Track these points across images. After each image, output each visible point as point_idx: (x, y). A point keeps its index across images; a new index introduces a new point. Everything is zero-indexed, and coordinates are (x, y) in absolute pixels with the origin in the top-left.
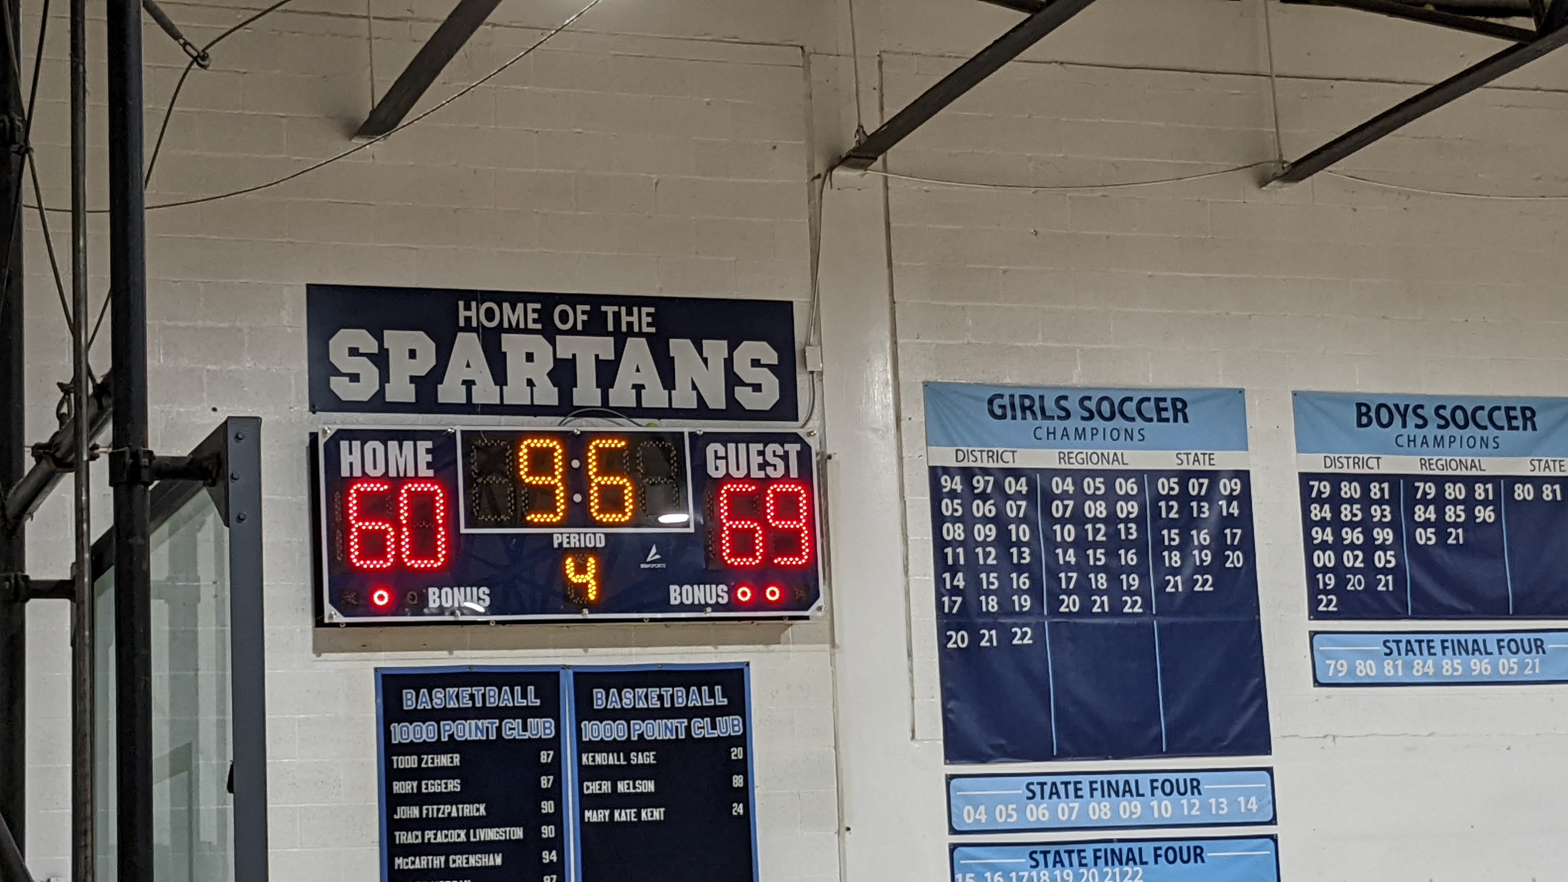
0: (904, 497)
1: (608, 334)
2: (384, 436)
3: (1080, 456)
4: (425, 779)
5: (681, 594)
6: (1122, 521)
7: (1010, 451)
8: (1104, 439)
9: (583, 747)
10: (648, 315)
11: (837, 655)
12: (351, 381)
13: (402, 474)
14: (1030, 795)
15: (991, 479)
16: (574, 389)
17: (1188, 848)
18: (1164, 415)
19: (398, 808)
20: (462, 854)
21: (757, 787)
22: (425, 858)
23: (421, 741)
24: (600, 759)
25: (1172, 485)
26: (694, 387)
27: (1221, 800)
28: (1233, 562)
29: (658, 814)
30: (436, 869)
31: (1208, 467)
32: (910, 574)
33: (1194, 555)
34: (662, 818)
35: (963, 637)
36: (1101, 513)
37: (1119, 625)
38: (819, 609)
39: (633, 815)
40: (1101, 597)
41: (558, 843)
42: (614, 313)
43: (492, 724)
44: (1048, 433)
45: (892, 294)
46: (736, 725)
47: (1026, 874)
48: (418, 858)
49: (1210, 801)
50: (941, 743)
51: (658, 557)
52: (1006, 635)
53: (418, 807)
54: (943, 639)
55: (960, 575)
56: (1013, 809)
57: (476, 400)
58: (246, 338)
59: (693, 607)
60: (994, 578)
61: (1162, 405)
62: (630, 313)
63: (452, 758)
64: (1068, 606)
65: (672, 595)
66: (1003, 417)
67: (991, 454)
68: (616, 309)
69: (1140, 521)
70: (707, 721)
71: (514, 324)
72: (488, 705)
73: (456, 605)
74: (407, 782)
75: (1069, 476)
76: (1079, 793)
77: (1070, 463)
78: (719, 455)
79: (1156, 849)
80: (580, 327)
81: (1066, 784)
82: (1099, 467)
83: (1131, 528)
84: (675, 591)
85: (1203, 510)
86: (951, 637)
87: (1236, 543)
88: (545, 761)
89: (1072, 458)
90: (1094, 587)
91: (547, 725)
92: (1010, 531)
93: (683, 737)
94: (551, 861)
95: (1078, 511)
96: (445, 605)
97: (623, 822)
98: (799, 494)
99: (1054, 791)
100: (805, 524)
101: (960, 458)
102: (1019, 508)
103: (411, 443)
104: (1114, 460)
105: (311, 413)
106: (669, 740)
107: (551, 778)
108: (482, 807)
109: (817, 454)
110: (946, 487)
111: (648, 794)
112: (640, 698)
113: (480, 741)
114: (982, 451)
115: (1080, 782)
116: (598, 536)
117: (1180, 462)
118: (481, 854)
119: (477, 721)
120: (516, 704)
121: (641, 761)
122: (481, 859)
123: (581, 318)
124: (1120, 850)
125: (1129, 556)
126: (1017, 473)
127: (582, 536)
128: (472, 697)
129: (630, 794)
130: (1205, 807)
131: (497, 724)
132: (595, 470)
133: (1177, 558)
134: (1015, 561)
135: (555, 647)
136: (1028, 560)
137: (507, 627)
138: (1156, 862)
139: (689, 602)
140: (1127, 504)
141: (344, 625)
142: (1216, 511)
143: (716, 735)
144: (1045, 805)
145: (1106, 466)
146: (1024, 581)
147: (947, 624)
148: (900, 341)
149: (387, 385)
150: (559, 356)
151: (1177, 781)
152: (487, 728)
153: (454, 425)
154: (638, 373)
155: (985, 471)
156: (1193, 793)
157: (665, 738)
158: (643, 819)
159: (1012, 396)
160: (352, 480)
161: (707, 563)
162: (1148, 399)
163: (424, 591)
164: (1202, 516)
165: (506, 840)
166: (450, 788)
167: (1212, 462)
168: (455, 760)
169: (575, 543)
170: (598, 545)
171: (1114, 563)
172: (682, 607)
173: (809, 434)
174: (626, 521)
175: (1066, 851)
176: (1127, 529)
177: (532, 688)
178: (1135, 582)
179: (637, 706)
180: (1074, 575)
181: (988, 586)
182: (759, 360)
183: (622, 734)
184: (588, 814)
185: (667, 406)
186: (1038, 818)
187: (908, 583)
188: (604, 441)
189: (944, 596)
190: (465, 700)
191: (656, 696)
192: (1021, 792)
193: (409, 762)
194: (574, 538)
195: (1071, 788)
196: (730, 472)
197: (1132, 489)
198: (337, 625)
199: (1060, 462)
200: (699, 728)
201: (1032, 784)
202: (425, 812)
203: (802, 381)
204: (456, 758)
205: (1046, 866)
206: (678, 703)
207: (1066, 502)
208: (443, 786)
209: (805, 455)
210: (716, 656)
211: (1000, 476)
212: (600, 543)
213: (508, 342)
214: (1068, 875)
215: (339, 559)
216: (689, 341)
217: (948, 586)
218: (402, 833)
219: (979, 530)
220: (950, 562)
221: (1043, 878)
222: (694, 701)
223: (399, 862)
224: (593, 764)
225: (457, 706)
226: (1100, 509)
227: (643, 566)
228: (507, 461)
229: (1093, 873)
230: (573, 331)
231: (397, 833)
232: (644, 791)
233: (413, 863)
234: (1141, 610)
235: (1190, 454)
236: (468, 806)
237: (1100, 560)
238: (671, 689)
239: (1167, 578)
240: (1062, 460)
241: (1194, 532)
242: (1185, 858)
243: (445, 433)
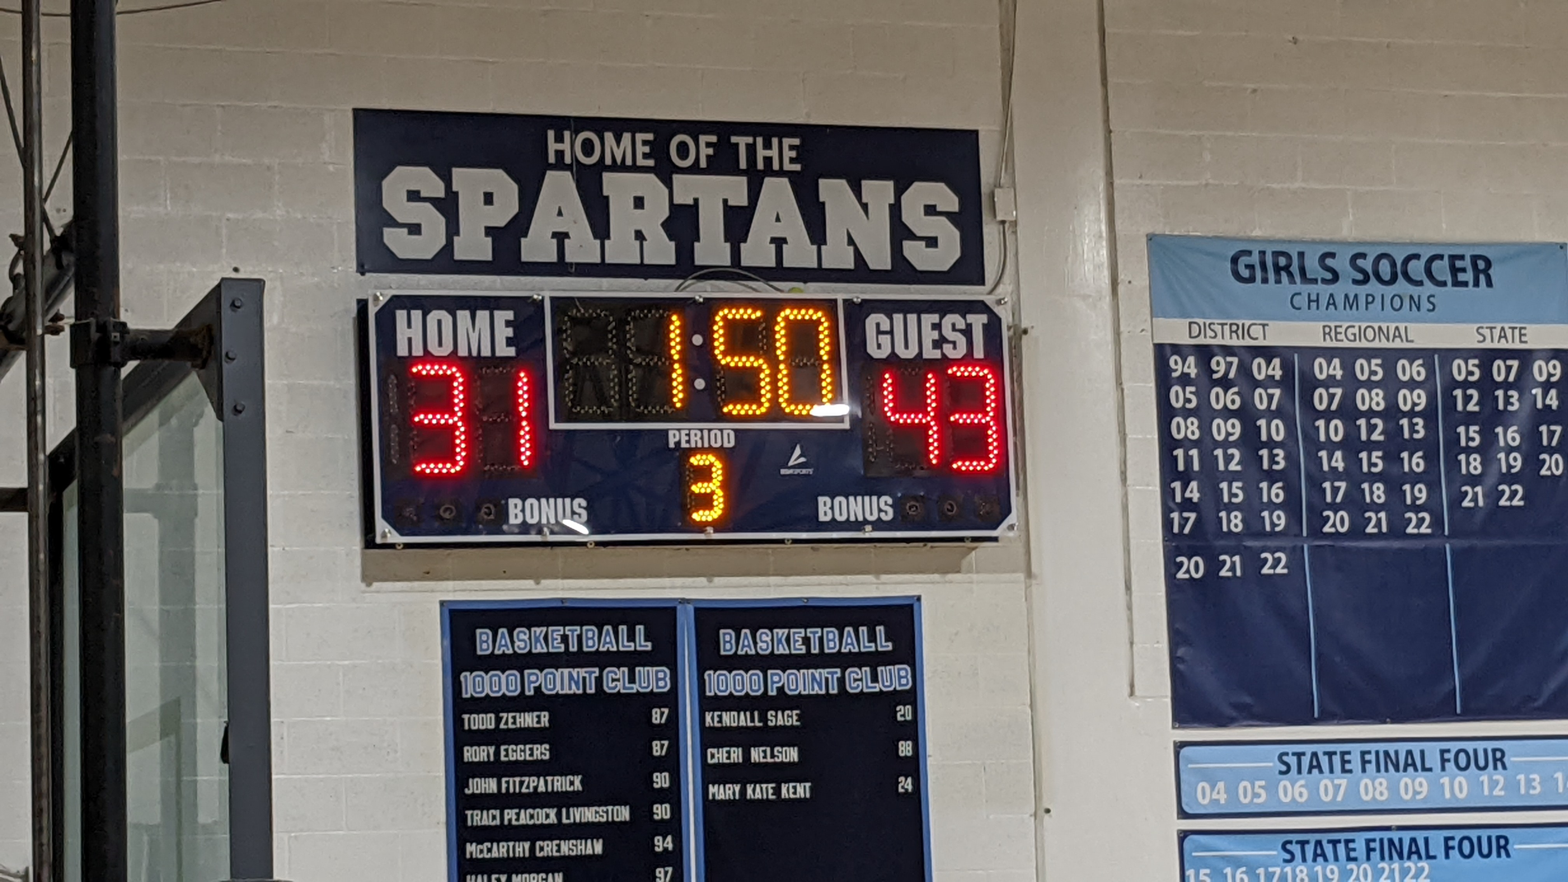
0: (1121, 384)
1: (739, 172)
2: (452, 304)
3: (1350, 331)
4: (504, 744)
5: (832, 508)
6: (1404, 414)
7: (1260, 324)
8: (1383, 309)
9: (708, 703)
10: (792, 148)
11: (1034, 589)
12: (410, 233)
13: (475, 353)
14: (1284, 768)
15: (1235, 360)
16: (696, 244)
17: (1489, 838)
18: (1461, 277)
19: (471, 780)
20: (552, 840)
21: (929, 756)
22: (505, 844)
23: (499, 694)
24: (729, 719)
25: (1471, 368)
26: (851, 241)
27: (1532, 776)
28: (1550, 468)
29: (802, 790)
30: (519, 857)
31: (1517, 346)
32: (1128, 482)
33: (1500, 460)
34: (808, 796)
35: (1197, 565)
36: (1378, 404)
37: (1401, 550)
38: (1011, 527)
39: (771, 791)
40: (1377, 512)
41: (674, 826)
42: (747, 145)
43: (591, 673)
44: (1310, 301)
45: (1107, 121)
46: (903, 677)
47: (1278, 870)
48: (495, 845)
49: (1518, 777)
50: (1168, 701)
51: (802, 460)
52: (1253, 562)
53: (495, 780)
54: (1171, 567)
55: (1194, 485)
56: (1260, 787)
57: (569, 259)
58: (277, 177)
59: (848, 525)
60: (1237, 488)
61: (1459, 264)
62: (768, 146)
63: (539, 717)
64: (1334, 525)
65: (821, 509)
66: (1252, 279)
67: (1234, 328)
68: (750, 140)
69: (1429, 415)
70: (866, 671)
71: (619, 160)
72: (585, 649)
73: (544, 521)
74: (482, 748)
75: (1336, 357)
76: (1347, 766)
77: (1337, 340)
78: (882, 328)
79: (1447, 839)
80: (703, 164)
81: (1330, 754)
82: (1376, 344)
83: (1417, 424)
84: (825, 504)
85: (1511, 400)
86: (1181, 564)
87: (1554, 443)
88: (658, 722)
89: (1341, 333)
90: (1368, 500)
91: (661, 675)
92: (1259, 428)
93: (835, 691)
94: (666, 849)
95: (1348, 400)
96: (530, 521)
97: (758, 800)
98: (985, 379)
99: (1315, 763)
100: (993, 418)
101: (1193, 334)
102: (1271, 397)
103: (486, 313)
104: (1395, 336)
105: (359, 274)
106: (817, 695)
107: (666, 743)
108: (577, 780)
109: (1009, 328)
110: (1176, 370)
111: (790, 764)
112: (780, 641)
113: (575, 695)
114: (1223, 325)
115: (1349, 753)
116: (725, 433)
117: (1481, 338)
118: (576, 839)
119: (571, 670)
120: (621, 649)
121: (780, 722)
122: (576, 846)
123: (705, 151)
124: (1401, 840)
125: (1415, 460)
126: (1268, 353)
127: (706, 433)
128: (565, 639)
129: (767, 764)
130: (1512, 786)
131: (597, 674)
132: (722, 348)
133: (1477, 464)
134: (1266, 466)
135: (670, 576)
136: (1282, 465)
137: (610, 550)
138: (1447, 856)
139: (843, 518)
140: (1411, 393)
141: (402, 546)
142: (1528, 403)
143: (877, 690)
144: (1302, 782)
145: (1384, 344)
146: (1276, 493)
147: (1177, 547)
148: (1117, 182)
149: (456, 238)
150: (677, 201)
151: (1475, 751)
152: (584, 678)
153: (542, 290)
154: (778, 224)
155: (1228, 351)
156: (1495, 768)
157: (811, 693)
158: (783, 797)
159: (1263, 253)
160: (412, 360)
161: (865, 469)
162: (1441, 257)
163: (503, 502)
164: (1510, 408)
165: (607, 822)
166: (537, 755)
167: (1523, 339)
168: (542, 719)
169: (696, 442)
170: (726, 445)
171: (1395, 470)
172: (834, 525)
173: (999, 302)
174: (762, 414)
175: (1329, 842)
176: (1412, 426)
177: (642, 627)
178: (1422, 493)
179: (776, 652)
180: (1343, 485)
181: (1230, 499)
182: (934, 206)
183: (757, 688)
184: (712, 789)
185: (815, 265)
186: (1293, 799)
187: (1126, 495)
188: (734, 311)
189: (1173, 511)
190: (555, 642)
191: (800, 639)
192: (1271, 764)
193: (483, 722)
194: (696, 435)
195: (1337, 759)
196: (896, 351)
197: (1419, 373)
198: (392, 546)
199: (1325, 339)
200: (856, 680)
201: (1287, 754)
202: (504, 786)
203: (990, 232)
204: (545, 716)
205: (1304, 859)
206: (829, 648)
207: (1332, 390)
208: (528, 752)
209: (993, 328)
210: (877, 588)
211: (1247, 357)
212: (729, 442)
213: (611, 182)
214: (1332, 872)
215: (395, 461)
216: (843, 183)
217: (1178, 499)
218: (475, 812)
219: (1219, 426)
220: (1181, 467)
221: (1300, 876)
222: (850, 645)
223: (472, 849)
224: (719, 725)
225: (545, 650)
226: (1376, 400)
227: (783, 471)
228: (610, 336)
229: (1365, 869)
230: (695, 169)
231: (469, 813)
232: (784, 760)
233: (490, 850)
234: (1429, 531)
235: (1495, 328)
236: (559, 778)
237: (1376, 465)
238: (819, 630)
239: (1464, 489)
240: (1327, 337)
241: (1499, 430)
242: (1485, 851)
243: (530, 301)
